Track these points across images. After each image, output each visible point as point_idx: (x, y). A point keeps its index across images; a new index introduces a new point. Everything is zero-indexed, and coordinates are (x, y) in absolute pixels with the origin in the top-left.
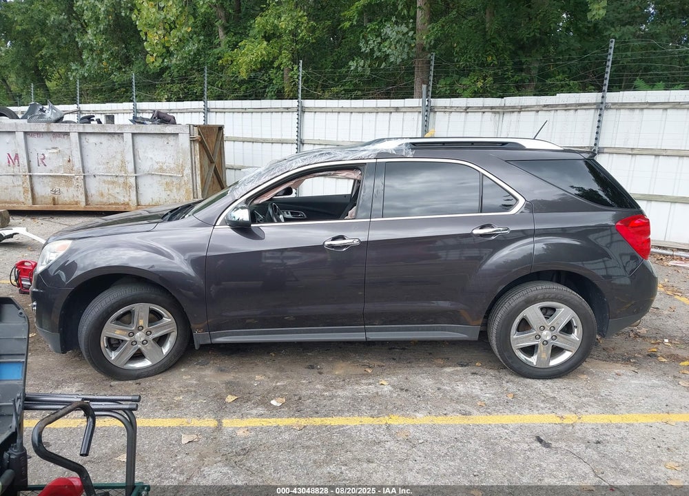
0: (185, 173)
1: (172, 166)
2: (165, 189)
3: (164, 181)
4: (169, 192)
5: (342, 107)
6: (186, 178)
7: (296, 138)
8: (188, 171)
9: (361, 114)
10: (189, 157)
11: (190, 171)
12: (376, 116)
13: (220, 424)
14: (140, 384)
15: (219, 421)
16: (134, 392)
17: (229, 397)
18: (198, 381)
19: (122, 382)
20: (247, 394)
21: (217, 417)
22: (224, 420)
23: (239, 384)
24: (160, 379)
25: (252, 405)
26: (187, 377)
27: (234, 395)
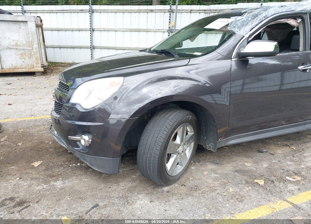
0: (34, 47)
1: (24, 42)
2: (20, 57)
3: (19, 53)
4: (23, 60)
5: (118, 10)
6: (35, 50)
7: (90, 27)
8: (35, 46)
10: (36, 37)
11: (37, 46)
12: (139, 14)
13: (291, 203)
14: (185, 186)
15: (287, 201)
16: (191, 192)
17: (256, 181)
18: (217, 174)
19: (170, 187)
20: (261, 177)
21: (281, 198)
22: (288, 200)
23: (244, 171)
24: (191, 178)
25: (282, 184)
26: (205, 173)
27: (256, 179)
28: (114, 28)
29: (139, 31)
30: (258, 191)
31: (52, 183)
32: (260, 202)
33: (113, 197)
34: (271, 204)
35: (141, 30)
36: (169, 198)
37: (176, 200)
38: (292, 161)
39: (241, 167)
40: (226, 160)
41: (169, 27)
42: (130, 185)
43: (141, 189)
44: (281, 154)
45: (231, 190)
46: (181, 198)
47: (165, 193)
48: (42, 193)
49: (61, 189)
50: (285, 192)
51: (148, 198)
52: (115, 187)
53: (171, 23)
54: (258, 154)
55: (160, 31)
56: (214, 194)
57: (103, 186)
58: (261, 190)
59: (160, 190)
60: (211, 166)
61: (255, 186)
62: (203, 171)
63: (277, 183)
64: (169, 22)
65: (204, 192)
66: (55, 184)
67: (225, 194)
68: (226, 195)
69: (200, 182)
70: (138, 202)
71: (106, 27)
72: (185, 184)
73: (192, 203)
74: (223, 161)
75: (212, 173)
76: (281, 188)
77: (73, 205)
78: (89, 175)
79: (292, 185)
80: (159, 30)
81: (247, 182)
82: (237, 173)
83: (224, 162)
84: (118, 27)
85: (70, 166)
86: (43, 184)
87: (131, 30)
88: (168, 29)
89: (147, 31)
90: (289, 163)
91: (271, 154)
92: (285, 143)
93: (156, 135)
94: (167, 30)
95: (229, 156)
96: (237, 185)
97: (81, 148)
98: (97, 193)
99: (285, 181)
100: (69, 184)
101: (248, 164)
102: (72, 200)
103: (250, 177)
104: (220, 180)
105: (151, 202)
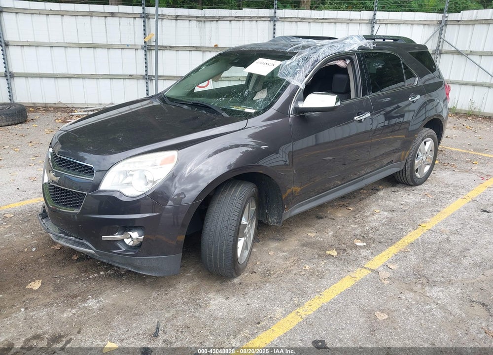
13: (370, 269)
14: (255, 273)
15: (365, 268)
16: (266, 278)
17: (328, 252)
18: (284, 252)
19: (240, 278)
20: (331, 247)
21: (358, 266)
22: (365, 266)
23: (311, 243)
24: (258, 263)
25: (354, 251)
26: (271, 253)
27: (327, 250)
28: (48, 41)
29: (94, 46)
30: (334, 263)
31: (81, 305)
32: (340, 274)
33: (177, 304)
34: (351, 273)
35: (98, 46)
36: (245, 290)
37: (254, 290)
38: (355, 223)
39: (306, 239)
40: (287, 234)
41: (145, 42)
42: (190, 285)
43: (207, 287)
44: (342, 217)
45: (307, 267)
46: (257, 287)
47: (238, 286)
48: (75, 320)
49: (101, 309)
50: (360, 259)
51: (221, 296)
52: (171, 292)
53: (147, 36)
54: (319, 221)
55: (130, 47)
56: (290, 275)
57: (155, 294)
58: (337, 262)
59: (229, 283)
60: (274, 245)
61: (329, 258)
62: (268, 251)
63: (349, 251)
64: (144, 34)
65: (280, 275)
66: (87, 305)
67: (303, 273)
68: (304, 275)
69: (270, 264)
70: (212, 302)
71: (31, 39)
72: (255, 271)
73: (273, 290)
74: (284, 235)
75: (279, 252)
76: (355, 256)
77: (132, 324)
78: (128, 284)
79: (364, 250)
80: (128, 45)
81: (320, 256)
82: (305, 248)
83: (286, 236)
84: (54, 40)
85: (91, 277)
86: (68, 308)
87: (80, 46)
88: (143, 44)
89: (109, 47)
90: (353, 226)
91: (332, 219)
92: (342, 203)
93: (226, 218)
94: (142, 46)
95: (288, 228)
96: (310, 260)
97: (123, 249)
98: (153, 304)
99: (356, 247)
100: (106, 301)
101: (312, 234)
102: (125, 319)
103: (320, 249)
104: (290, 259)
105: (226, 299)
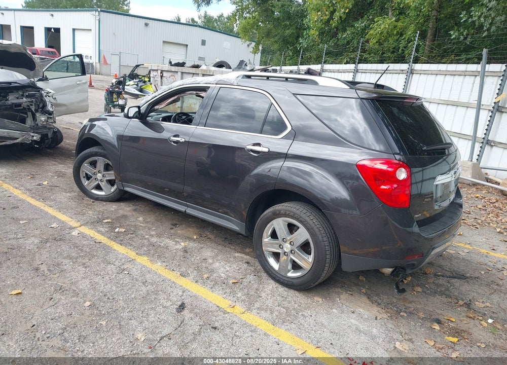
5: (440, 70)
9: (453, 77)
12: (464, 79)
15: (80, 226)
23: (127, 217)
35: (459, 104)
39: (134, 217)
41: (495, 103)
44: (177, 232)
45: (91, 213)
54: (168, 224)
55: (484, 107)
64: (498, 94)
87: (448, 103)
89: (467, 106)
91: (172, 229)
101: (142, 219)
